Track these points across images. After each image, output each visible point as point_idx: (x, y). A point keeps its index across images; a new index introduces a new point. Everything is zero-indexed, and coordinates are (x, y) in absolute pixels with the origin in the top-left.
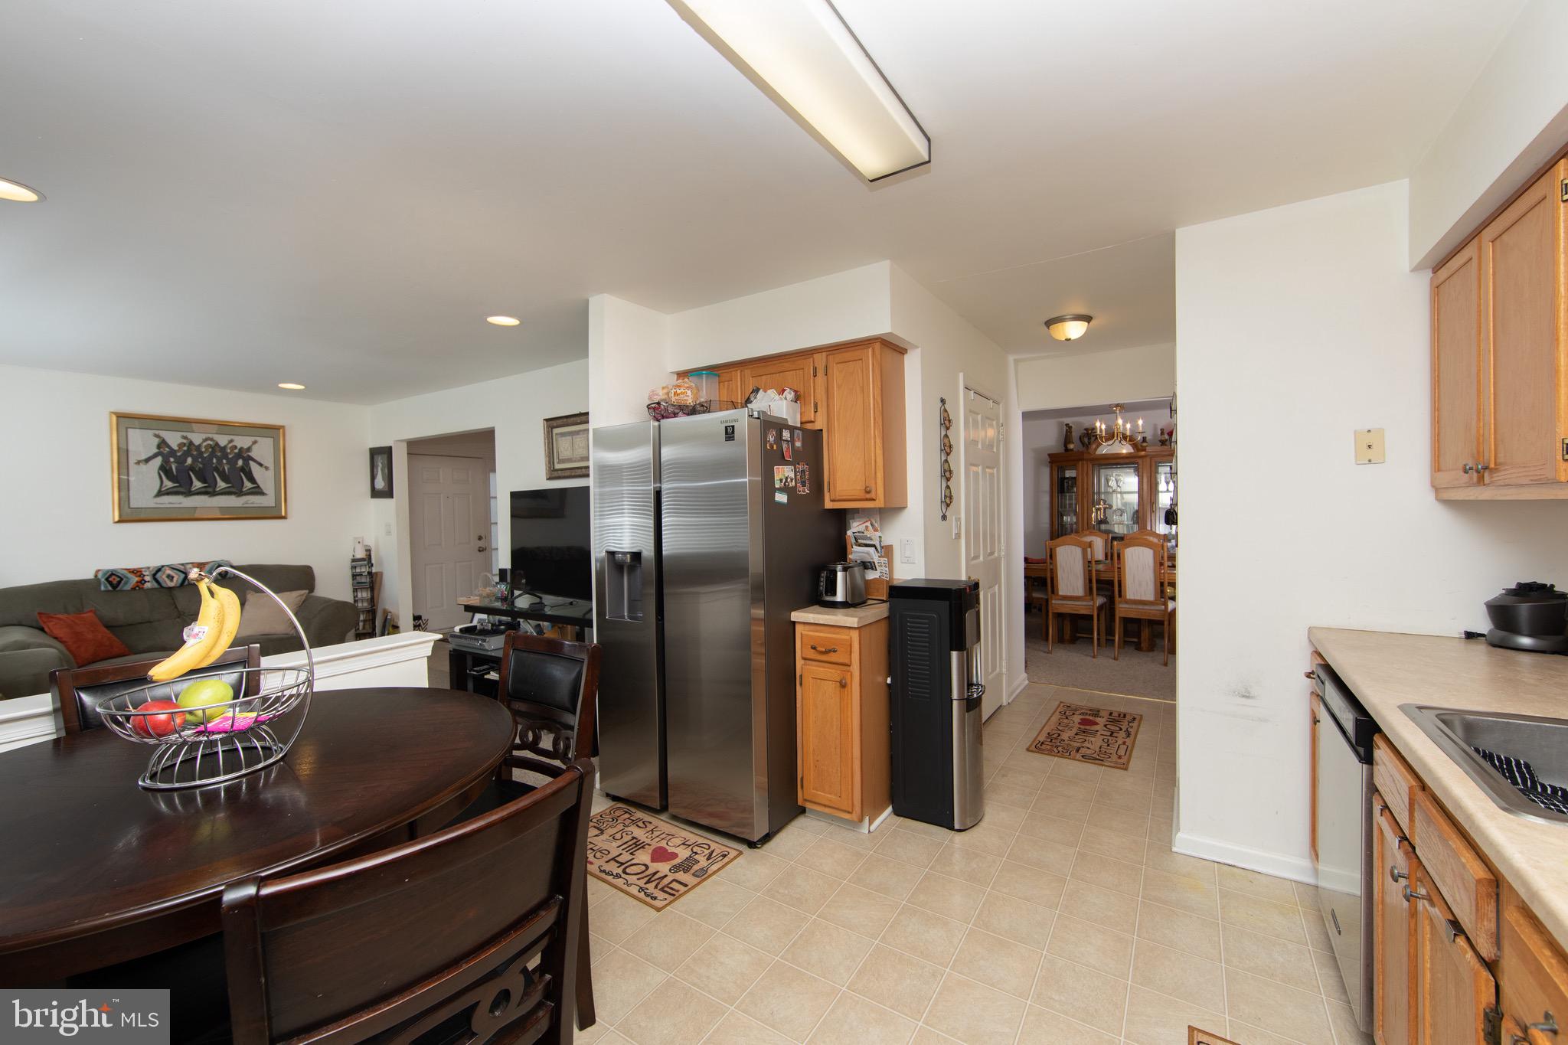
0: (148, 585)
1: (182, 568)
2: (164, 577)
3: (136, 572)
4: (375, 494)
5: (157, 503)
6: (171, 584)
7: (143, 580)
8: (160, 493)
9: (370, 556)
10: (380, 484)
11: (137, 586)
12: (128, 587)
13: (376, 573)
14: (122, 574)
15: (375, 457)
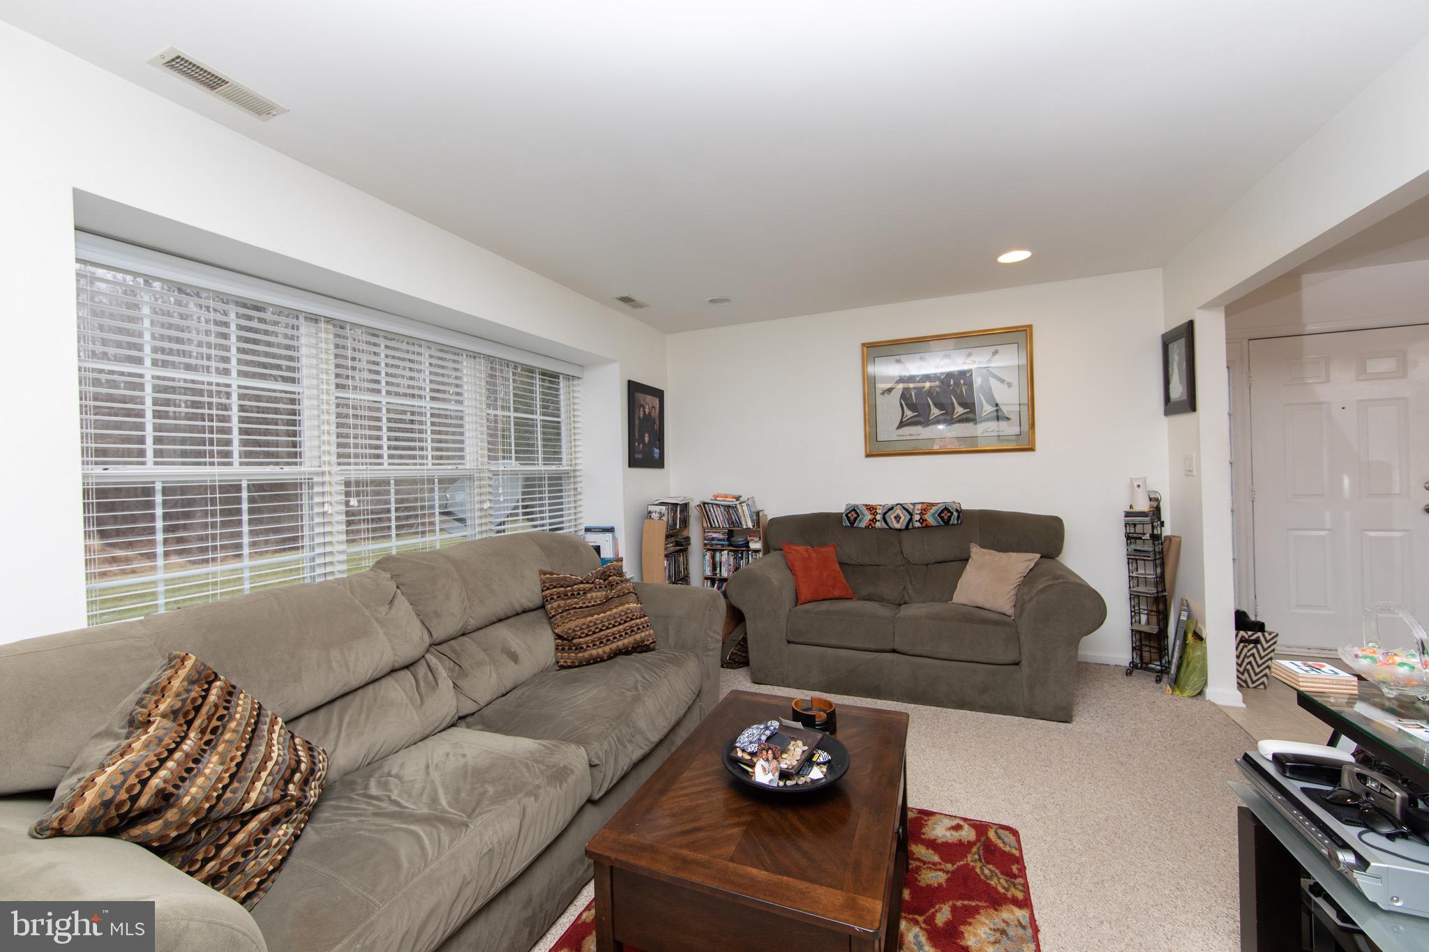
0: (878, 525)
1: (910, 508)
2: (892, 517)
3: (871, 509)
4: (1171, 407)
5: (899, 436)
6: (898, 526)
7: (875, 518)
8: (902, 424)
9: (1158, 509)
10: (1177, 391)
11: (870, 524)
12: (863, 525)
13: (1169, 538)
14: (861, 511)
15: (1170, 346)
